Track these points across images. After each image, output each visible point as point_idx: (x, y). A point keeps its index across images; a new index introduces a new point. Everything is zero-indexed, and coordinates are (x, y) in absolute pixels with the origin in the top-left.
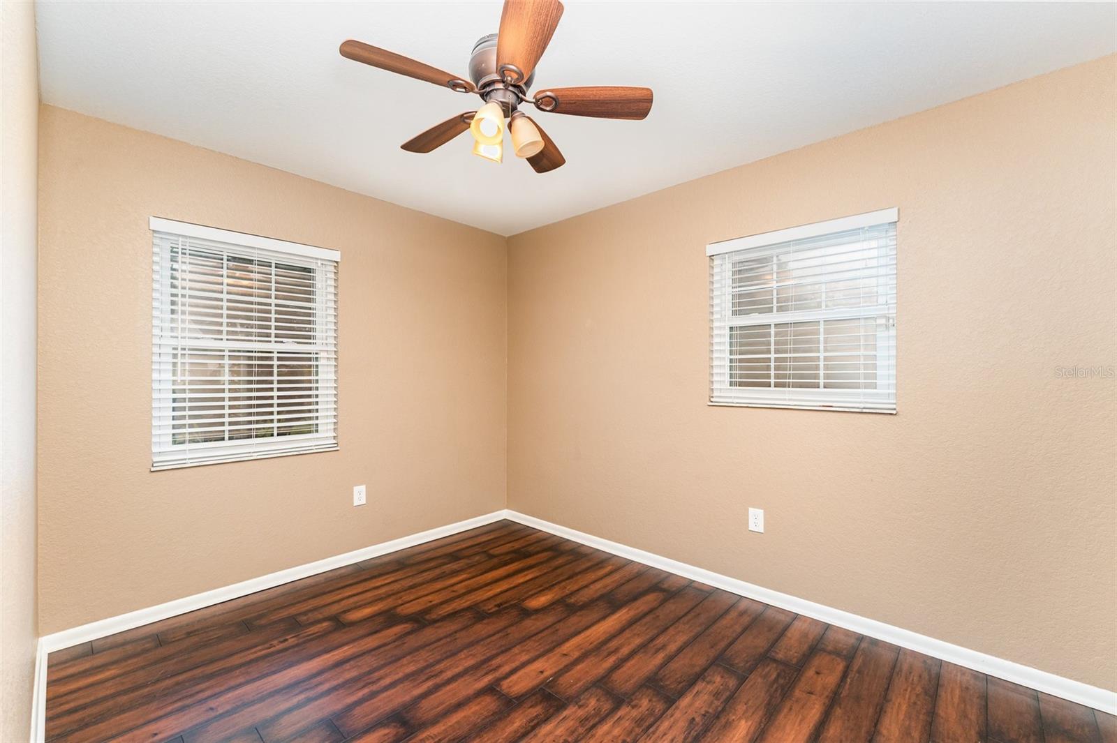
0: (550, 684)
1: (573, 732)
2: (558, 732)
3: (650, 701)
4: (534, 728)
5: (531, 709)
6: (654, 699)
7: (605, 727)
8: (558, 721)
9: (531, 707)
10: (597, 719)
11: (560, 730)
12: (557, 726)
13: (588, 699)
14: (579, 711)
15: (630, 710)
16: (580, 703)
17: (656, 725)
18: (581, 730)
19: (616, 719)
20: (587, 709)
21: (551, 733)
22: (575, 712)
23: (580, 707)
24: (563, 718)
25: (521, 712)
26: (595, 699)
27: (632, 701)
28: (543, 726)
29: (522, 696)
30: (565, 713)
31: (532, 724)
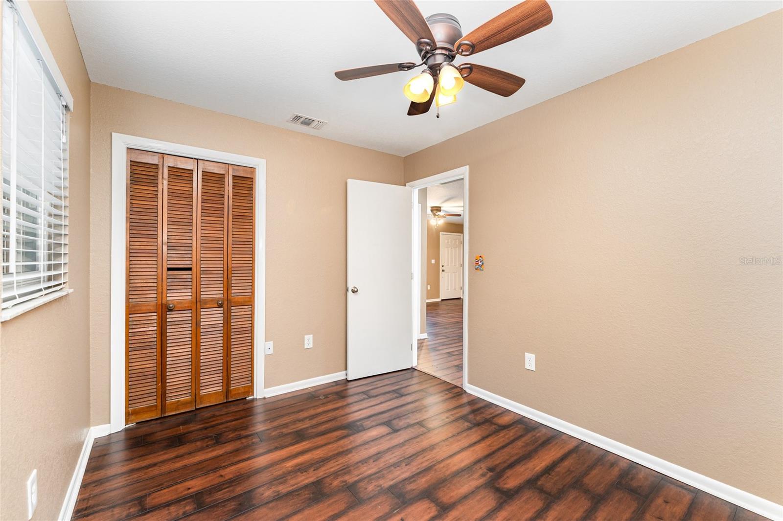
0: (397, 507)
1: (390, 472)
2: (399, 472)
3: (331, 484)
4: (413, 476)
5: (414, 488)
6: (328, 485)
7: (370, 472)
8: (397, 479)
9: (414, 490)
10: (372, 477)
11: (397, 474)
12: (399, 476)
13: (373, 490)
14: (382, 483)
15: (348, 480)
16: (379, 488)
17: (339, 470)
18: (385, 472)
19: (360, 476)
20: (376, 484)
21: (403, 473)
22: (384, 483)
23: (380, 486)
24: (393, 480)
25: (421, 487)
26: (368, 490)
27: (343, 486)
28: (407, 477)
29: (420, 499)
30: (391, 483)
31: (414, 479)
